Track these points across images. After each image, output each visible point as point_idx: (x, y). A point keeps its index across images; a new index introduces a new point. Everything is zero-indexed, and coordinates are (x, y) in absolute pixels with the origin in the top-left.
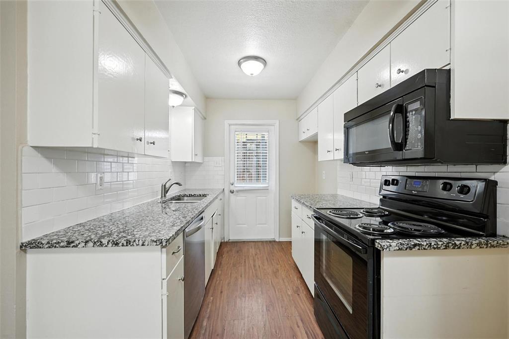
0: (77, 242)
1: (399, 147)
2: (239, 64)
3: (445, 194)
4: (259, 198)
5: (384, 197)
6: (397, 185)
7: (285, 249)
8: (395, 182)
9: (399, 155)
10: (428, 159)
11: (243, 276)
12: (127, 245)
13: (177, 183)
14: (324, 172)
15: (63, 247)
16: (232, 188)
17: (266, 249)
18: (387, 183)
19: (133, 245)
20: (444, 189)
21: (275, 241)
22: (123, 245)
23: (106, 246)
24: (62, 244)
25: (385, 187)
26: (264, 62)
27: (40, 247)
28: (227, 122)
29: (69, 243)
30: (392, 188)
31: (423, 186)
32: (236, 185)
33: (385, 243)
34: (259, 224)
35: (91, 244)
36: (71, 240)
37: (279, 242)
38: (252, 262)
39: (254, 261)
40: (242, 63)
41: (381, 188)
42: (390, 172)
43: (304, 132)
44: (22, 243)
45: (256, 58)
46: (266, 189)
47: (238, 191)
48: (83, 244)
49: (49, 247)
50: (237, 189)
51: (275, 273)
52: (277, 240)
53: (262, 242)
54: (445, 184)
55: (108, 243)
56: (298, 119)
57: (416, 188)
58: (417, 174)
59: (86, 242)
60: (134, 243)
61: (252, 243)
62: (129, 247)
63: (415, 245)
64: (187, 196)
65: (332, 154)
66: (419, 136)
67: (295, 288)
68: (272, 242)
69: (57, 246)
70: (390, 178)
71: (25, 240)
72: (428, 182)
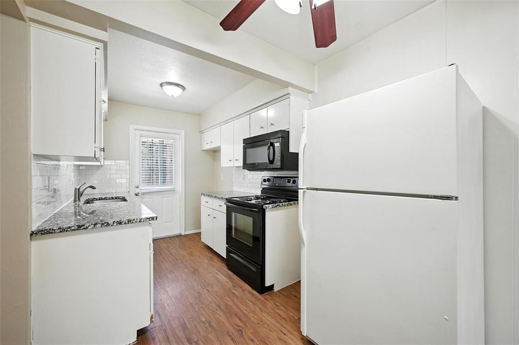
0: (87, 225)
1: (271, 162)
2: (161, 85)
3: (288, 184)
4: (165, 199)
5: (263, 189)
6: (269, 181)
7: (192, 239)
8: (269, 180)
9: (271, 166)
10: (282, 168)
11: (164, 261)
12: (128, 223)
13: (91, 187)
14: (222, 175)
15: (74, 230)
16: (137, 191)
17: (175, 242)
18: (265, 181)
19: (133, 223)
20: (288, 182)
21: (181, 235)
22: (125, 223)
23: (112, 225)
24: (73, 228)
25: (264, 183)
26: (183, 88)
27: (52, 233)
28: (132, 127)
29: (79, 227)
30: (267, 183)
31: (280, 182)
32: (141, 188)
33: (267, 206)
34: (166, 222)
35: (99, 225)
36: (81, 225)
37: (185, 235)
38: (167, 252)
39: (169, 251)
40: (164, 85)
41: (262, 184)
42: (266, 174)
43: (207, 144)
44: (32, 232)
45: (177, 85)
46: (173, 190)
47: (143, 194)
48: (93, 226)
49: (61, 232)
50: (142, 191)
51: (191, 254)
52: (183, 234)
53: (169, 237)
54: (288, 180)
55: (113, 223)
56: (201, 132)
57: (278, 183)
58: (279, 176)
59: (95, 224)
60: (134, 221)
61: (160, 240)
62: (130, 224)
63: (277, 205)
64: (97, 200)
65: (232, 162)
66: (279, 158)
67: (209, 258)
68: (179, 236)
69: (69, 230)
70: (266, 178)
71: (34, 229)
72: (283, 179)
